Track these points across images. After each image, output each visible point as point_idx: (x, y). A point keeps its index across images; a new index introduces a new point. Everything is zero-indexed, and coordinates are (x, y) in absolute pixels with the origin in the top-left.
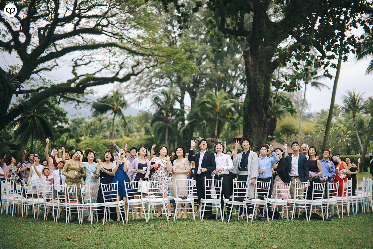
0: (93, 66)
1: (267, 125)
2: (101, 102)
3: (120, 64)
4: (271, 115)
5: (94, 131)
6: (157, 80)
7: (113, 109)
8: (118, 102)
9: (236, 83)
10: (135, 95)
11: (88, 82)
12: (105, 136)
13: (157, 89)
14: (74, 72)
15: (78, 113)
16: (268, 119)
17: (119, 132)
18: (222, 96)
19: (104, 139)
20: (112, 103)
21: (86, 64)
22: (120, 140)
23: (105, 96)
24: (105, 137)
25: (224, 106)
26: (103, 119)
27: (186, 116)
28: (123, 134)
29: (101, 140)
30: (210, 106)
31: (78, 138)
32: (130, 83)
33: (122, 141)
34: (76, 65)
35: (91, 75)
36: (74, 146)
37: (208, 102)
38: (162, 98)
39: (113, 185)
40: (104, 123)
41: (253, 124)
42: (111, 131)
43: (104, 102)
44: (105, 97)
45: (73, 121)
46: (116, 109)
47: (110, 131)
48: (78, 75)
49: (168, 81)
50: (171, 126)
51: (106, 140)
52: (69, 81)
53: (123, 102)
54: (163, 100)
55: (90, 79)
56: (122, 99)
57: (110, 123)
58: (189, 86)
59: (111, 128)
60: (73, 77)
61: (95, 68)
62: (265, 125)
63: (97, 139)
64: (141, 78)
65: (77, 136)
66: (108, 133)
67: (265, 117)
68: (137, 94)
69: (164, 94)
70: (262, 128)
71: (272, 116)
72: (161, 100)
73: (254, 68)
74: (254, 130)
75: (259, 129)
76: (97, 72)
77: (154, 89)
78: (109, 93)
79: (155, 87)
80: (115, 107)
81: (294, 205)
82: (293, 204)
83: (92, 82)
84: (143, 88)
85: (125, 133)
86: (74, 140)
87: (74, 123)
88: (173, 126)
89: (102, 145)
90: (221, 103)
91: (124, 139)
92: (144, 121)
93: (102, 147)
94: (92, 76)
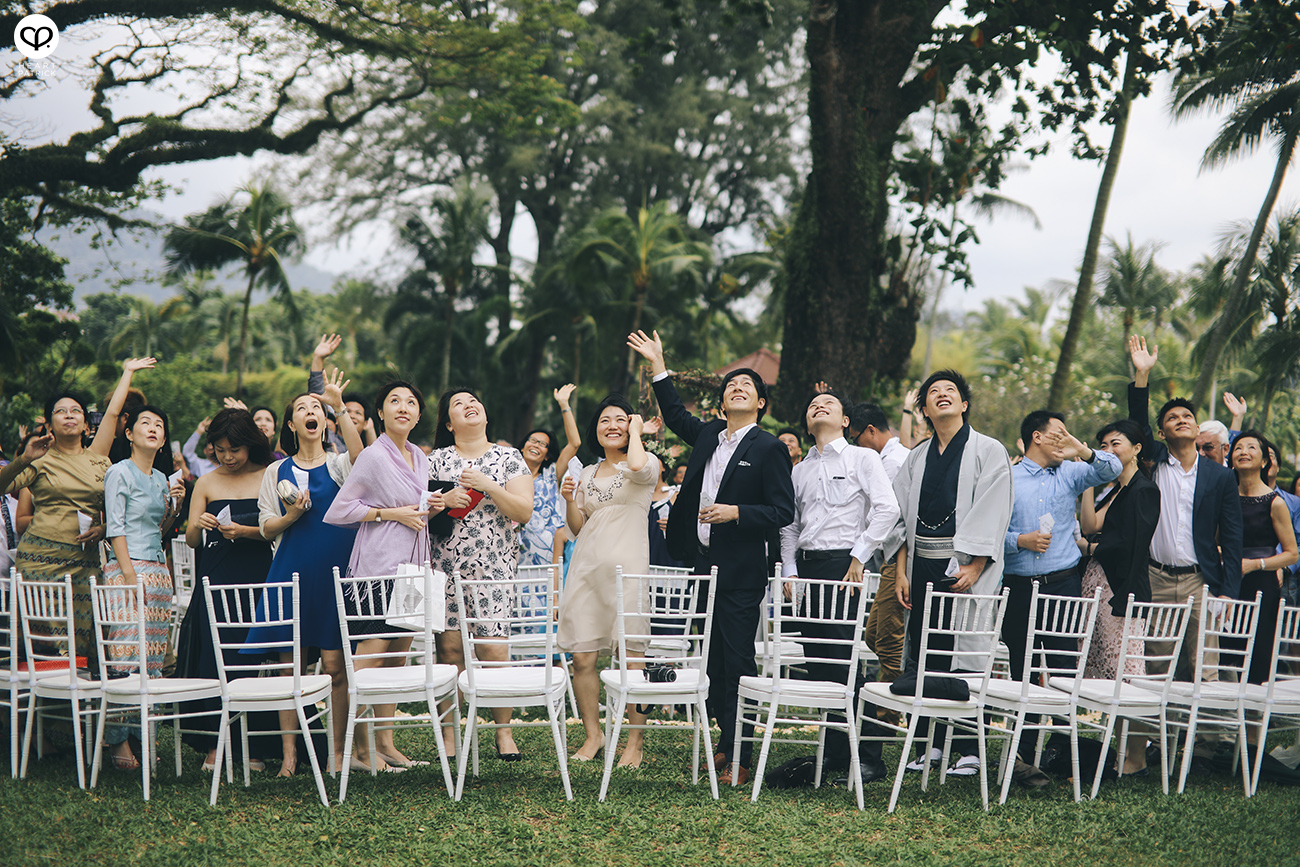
0: (175, 90)
1: (879, 332)
2: (202, 227)
3: (280, 85)
4: (897, 293)
5: (173, 339)
6: (412, 160)
7: (248, 256)
8: (269, 232)
9: (701, 187)
10: (328, 212)
11: (152, 145)
12: (210, 361)
13: (413, 193)
14: (98, 107)
15: (111, 263)
16: (885, 309)
17: (264, 348)
18: (657, 228)
19: (209, 370)
20: (243, 233)
21: (147, 80)
22: (266, 377)
23: (216, 205)
24: (213, 364)
25: (663, 265)
26: (207, 295)
27: (515, 295)
28: (278, 356)
29: (199, 374)
30: (613, 262)
31: (107, 362)
32: (313, 165)
33: (275, 381)
34: (108, 80)
35: (168, 118)
36: (93, 391)
37: (606, 248)
38: (433, 221)
39: (273, 592)
40: (209, 312)
41: (826, 328)
42: (235, 343)
43: (213, 228)
44: (217, 212)
45: (94, 302)
46: (259, 255)
47: (230, 341)
48: (116, 119)
49: (457, 162)
50: (462, 333)
51: (213, 376)
52: (79, 139)
53: (286, 230)
54: (437, 232)
55: (163, 135)
56: (283, 220)
57: (233, 313)
58: (531, 182)
59: (237, 331)
60: (95, 123)
61: (181, 97)
62: (873, 332)
63: (181, 371)
64: (354, 148)
65: (106, 356)
66: (221, 351)
67: (875, 302)
68: (337, 208)
69: (441, 211)
70: (862, 346)
71: (900, 296)
72: (427, 231)
73: (845, 97)
74: (830, 349)
75: (850, 347)
76: (188, 110)
77: (401, 191)
78: (232, 198)
79: (408, 184)
80: (255, 251)
81: (1194, 713)
82: (1189, 708)
83: (168, 145)
84: (363, 186)
85: (286, 352)
86: (93, 370)
87: (97, 310)
88: (470, 329)
89: (198, 391)
90: (654, 254)
91: (281, 375)
92: (358, 310)
93: (199, 397)
94: (169, 123)
